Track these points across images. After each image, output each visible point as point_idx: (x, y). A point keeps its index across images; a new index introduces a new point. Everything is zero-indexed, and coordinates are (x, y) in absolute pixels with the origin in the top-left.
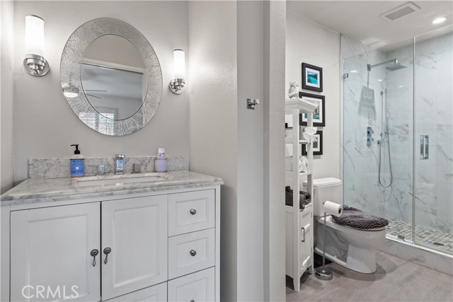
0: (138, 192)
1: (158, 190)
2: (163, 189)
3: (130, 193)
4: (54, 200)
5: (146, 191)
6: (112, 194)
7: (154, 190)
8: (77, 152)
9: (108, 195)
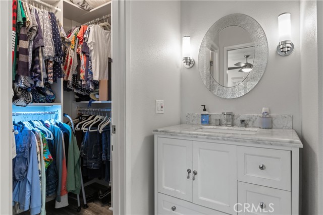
0: (212, 139)
1: (227, 140)
2: (232, 141)
3: (207, 138)
4: (171, 135)
5: (218, 139)
6: (197, 137)
7: (224, 140)
8: (205, 110)
9: (195, 137)
